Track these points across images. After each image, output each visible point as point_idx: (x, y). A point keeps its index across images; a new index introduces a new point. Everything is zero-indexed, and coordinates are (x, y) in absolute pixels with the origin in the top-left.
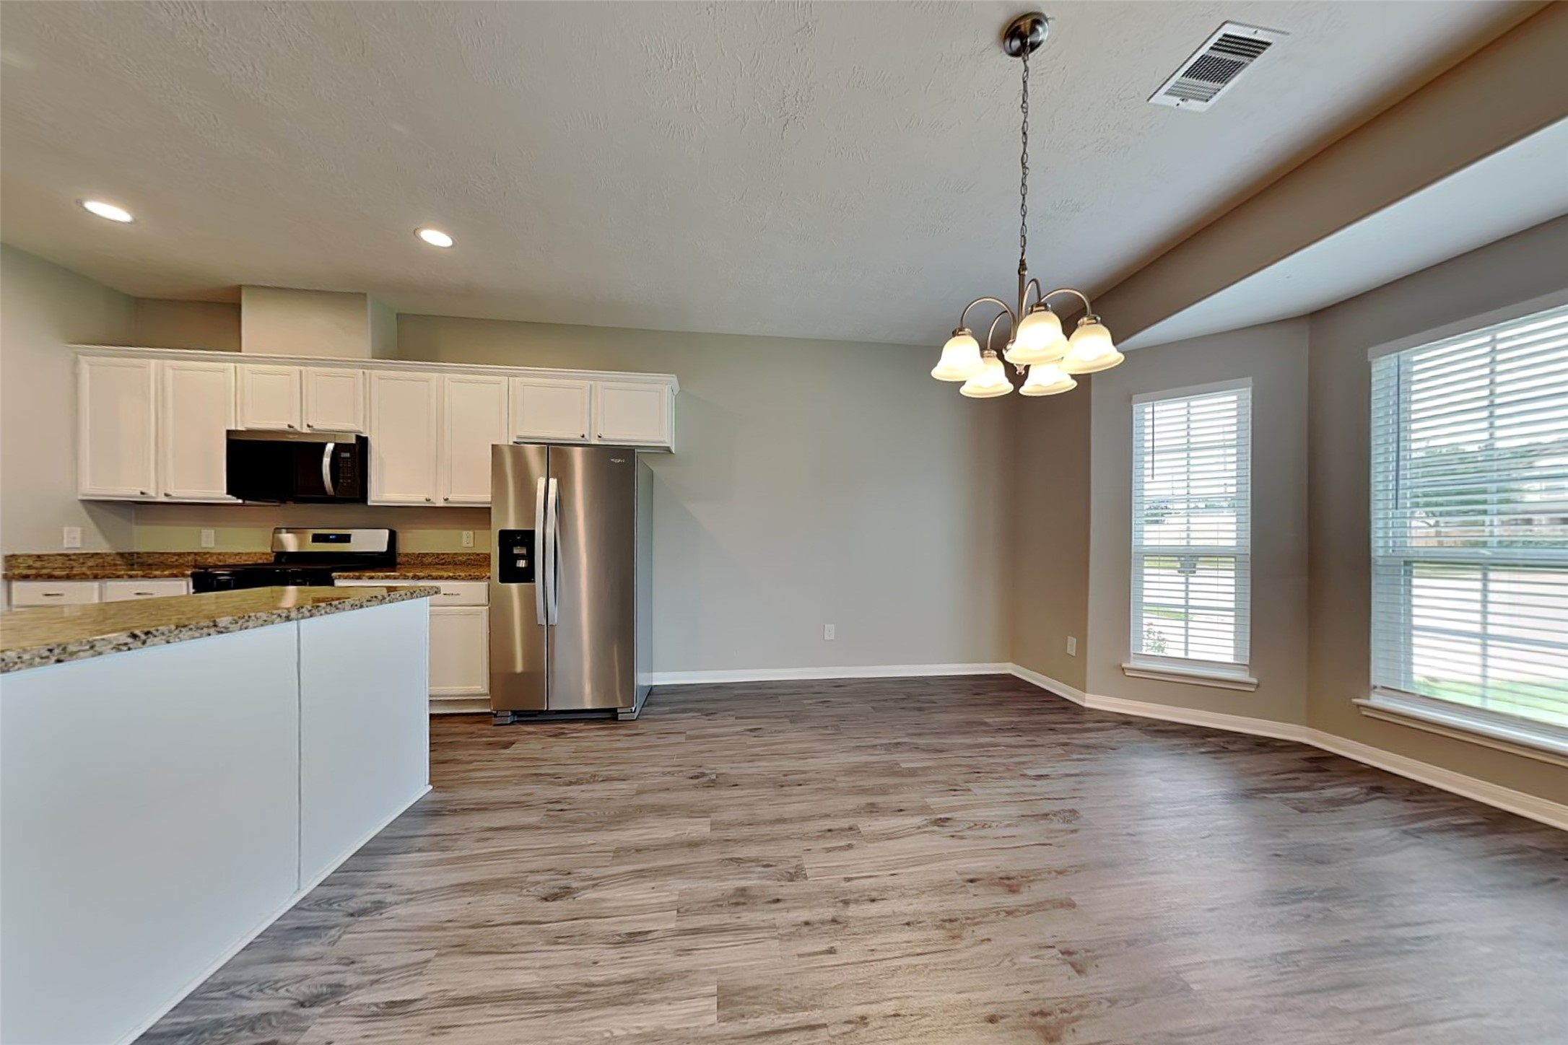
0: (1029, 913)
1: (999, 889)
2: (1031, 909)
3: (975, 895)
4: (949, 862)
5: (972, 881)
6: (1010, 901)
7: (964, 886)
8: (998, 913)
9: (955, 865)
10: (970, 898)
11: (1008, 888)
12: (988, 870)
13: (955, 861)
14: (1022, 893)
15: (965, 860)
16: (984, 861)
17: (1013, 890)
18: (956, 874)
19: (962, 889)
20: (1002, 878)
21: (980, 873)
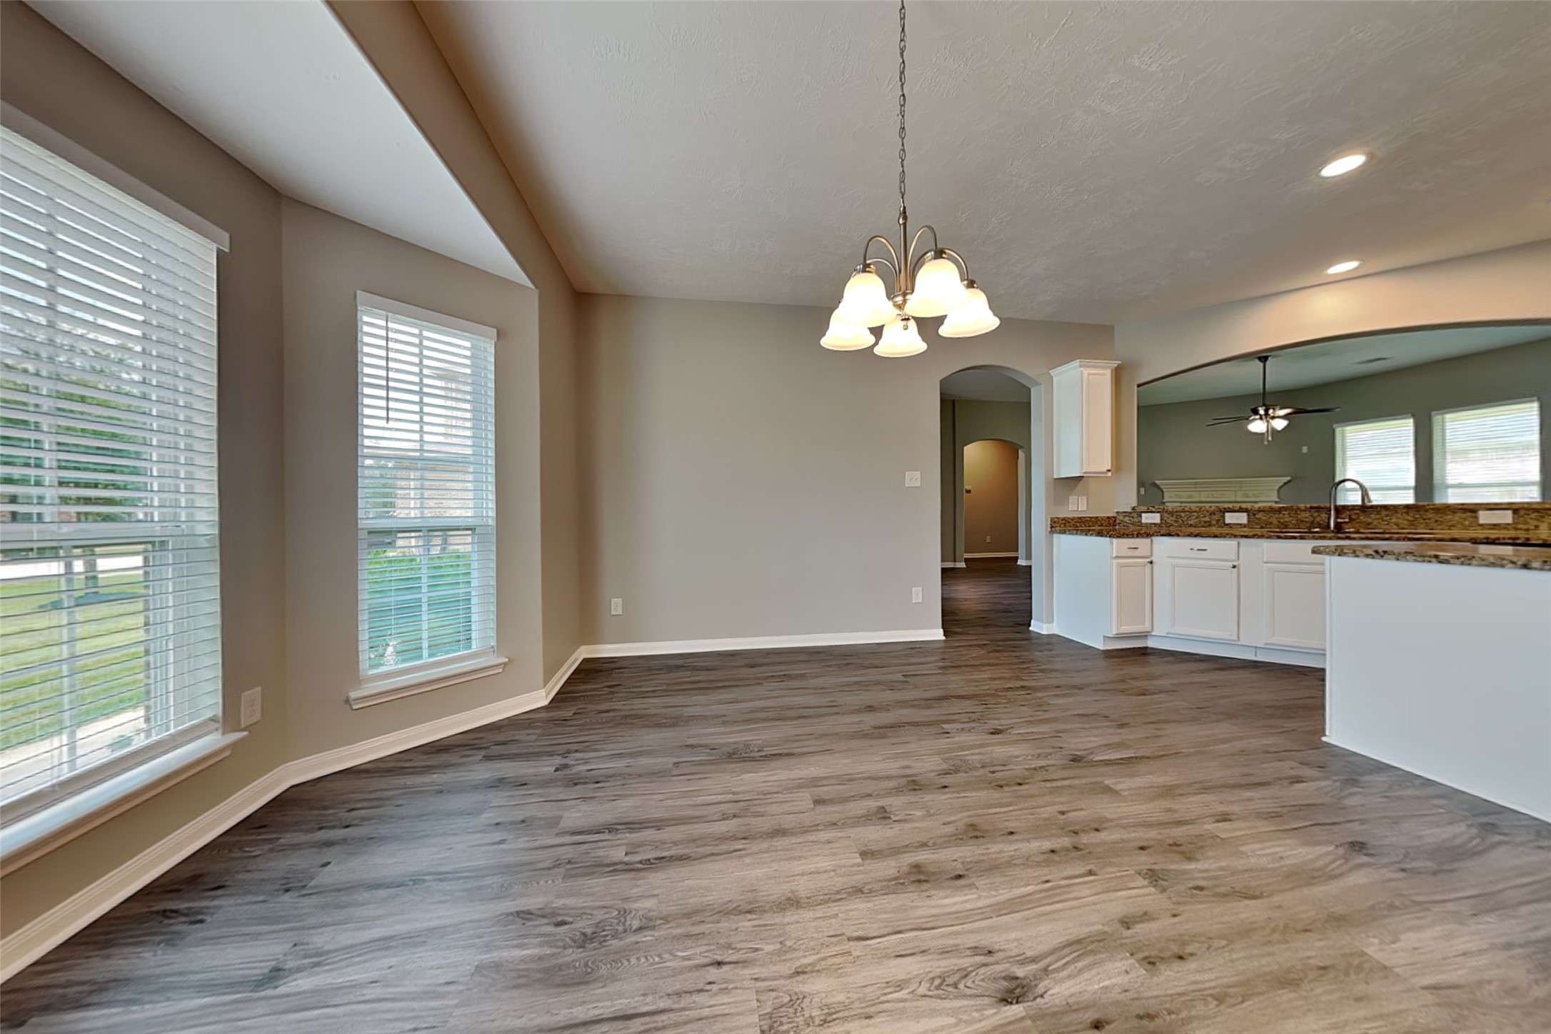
0: (907, 846)
1: (932, 869)
2: (905, 849)
3: (956, 860)
4: (988, 902)
5: (959, 877)
6: (923, 857)
7: (967, 870)
8: (935, 844)
9: (980, 897)
10: (961, 857)
11: (923, 869)
12: (942, 893)
13: (980, 904)
14: (909, 864)
15: (969, 906)
16: (945, 906)
17: (917, 868)
18: (977, 884)
19: (969, 866)
20: (926, 881)
21: (950, 887)
